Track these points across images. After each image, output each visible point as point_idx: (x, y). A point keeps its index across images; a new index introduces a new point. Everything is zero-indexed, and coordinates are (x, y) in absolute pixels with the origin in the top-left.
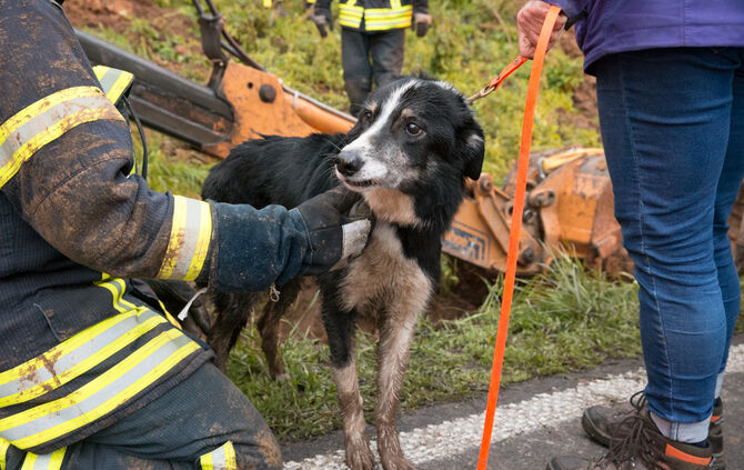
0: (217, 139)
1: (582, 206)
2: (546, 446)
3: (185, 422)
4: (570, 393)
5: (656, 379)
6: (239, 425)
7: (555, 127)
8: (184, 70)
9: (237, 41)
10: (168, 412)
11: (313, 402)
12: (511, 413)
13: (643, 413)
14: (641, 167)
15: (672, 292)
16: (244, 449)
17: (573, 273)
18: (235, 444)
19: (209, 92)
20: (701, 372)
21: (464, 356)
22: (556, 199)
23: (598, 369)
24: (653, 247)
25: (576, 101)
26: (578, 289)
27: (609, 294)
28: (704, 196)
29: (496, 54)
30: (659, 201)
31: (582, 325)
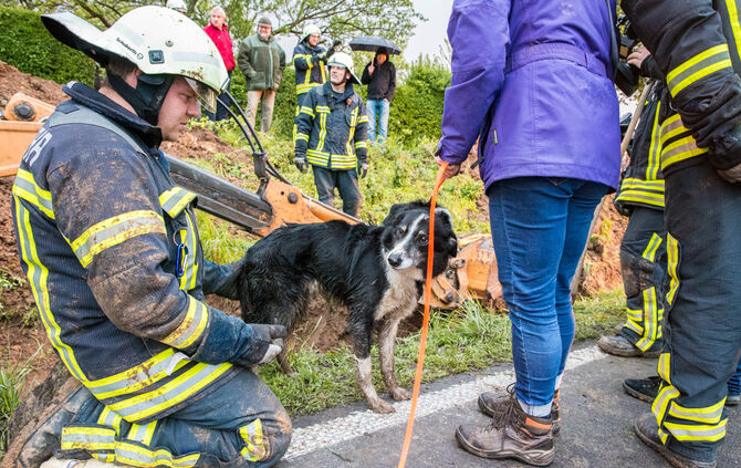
0: (261, 225)
1: (481, 268)
2: (456, 418)
3: (231, 407)
4: (471, 384)
5: (521, 379)
6: (265, 409)
7: (466, 221)
8: (245, 183)
9: (277, 166)
10: (220, 400)
11: (314, 391)
12: (436, 397)
13: (514, 397)
14: (513, 252)
15: (531, 329)
16: (267, 423)
17: (475, 309)
18: (262, 420)
19: (258, 197)
20: (546, 376)
21: (409, 361)
22: (466, 265)
23: (488, 369)
24: (520, 301)
25: (478, 205)
26: (478, 319)
27: (496, 322)
28: (549, 272)
29: (432, 177)
30: (523, 273)
31: (481, 341)
